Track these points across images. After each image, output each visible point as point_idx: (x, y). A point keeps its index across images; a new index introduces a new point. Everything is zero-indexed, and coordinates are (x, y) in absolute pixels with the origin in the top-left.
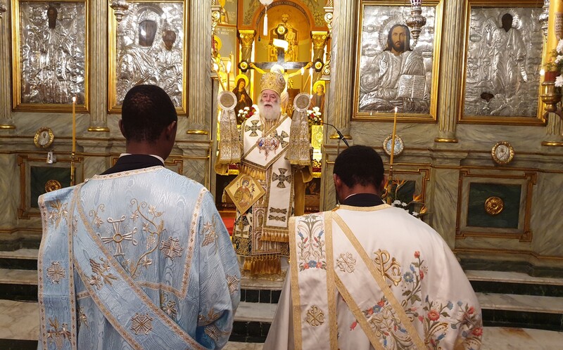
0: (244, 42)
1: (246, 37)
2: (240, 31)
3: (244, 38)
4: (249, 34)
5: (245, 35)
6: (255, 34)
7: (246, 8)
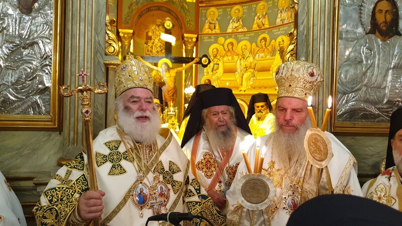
0: (123, 40)
1: (126, 36)
2: (120, 30)
3: (124, 36)
4: (128, 33)
5: (125, 34)
6: (133, 34)
7: (125, 10)
